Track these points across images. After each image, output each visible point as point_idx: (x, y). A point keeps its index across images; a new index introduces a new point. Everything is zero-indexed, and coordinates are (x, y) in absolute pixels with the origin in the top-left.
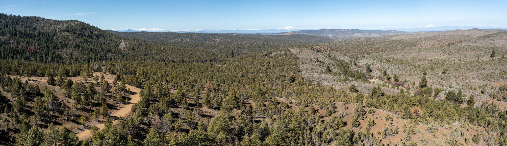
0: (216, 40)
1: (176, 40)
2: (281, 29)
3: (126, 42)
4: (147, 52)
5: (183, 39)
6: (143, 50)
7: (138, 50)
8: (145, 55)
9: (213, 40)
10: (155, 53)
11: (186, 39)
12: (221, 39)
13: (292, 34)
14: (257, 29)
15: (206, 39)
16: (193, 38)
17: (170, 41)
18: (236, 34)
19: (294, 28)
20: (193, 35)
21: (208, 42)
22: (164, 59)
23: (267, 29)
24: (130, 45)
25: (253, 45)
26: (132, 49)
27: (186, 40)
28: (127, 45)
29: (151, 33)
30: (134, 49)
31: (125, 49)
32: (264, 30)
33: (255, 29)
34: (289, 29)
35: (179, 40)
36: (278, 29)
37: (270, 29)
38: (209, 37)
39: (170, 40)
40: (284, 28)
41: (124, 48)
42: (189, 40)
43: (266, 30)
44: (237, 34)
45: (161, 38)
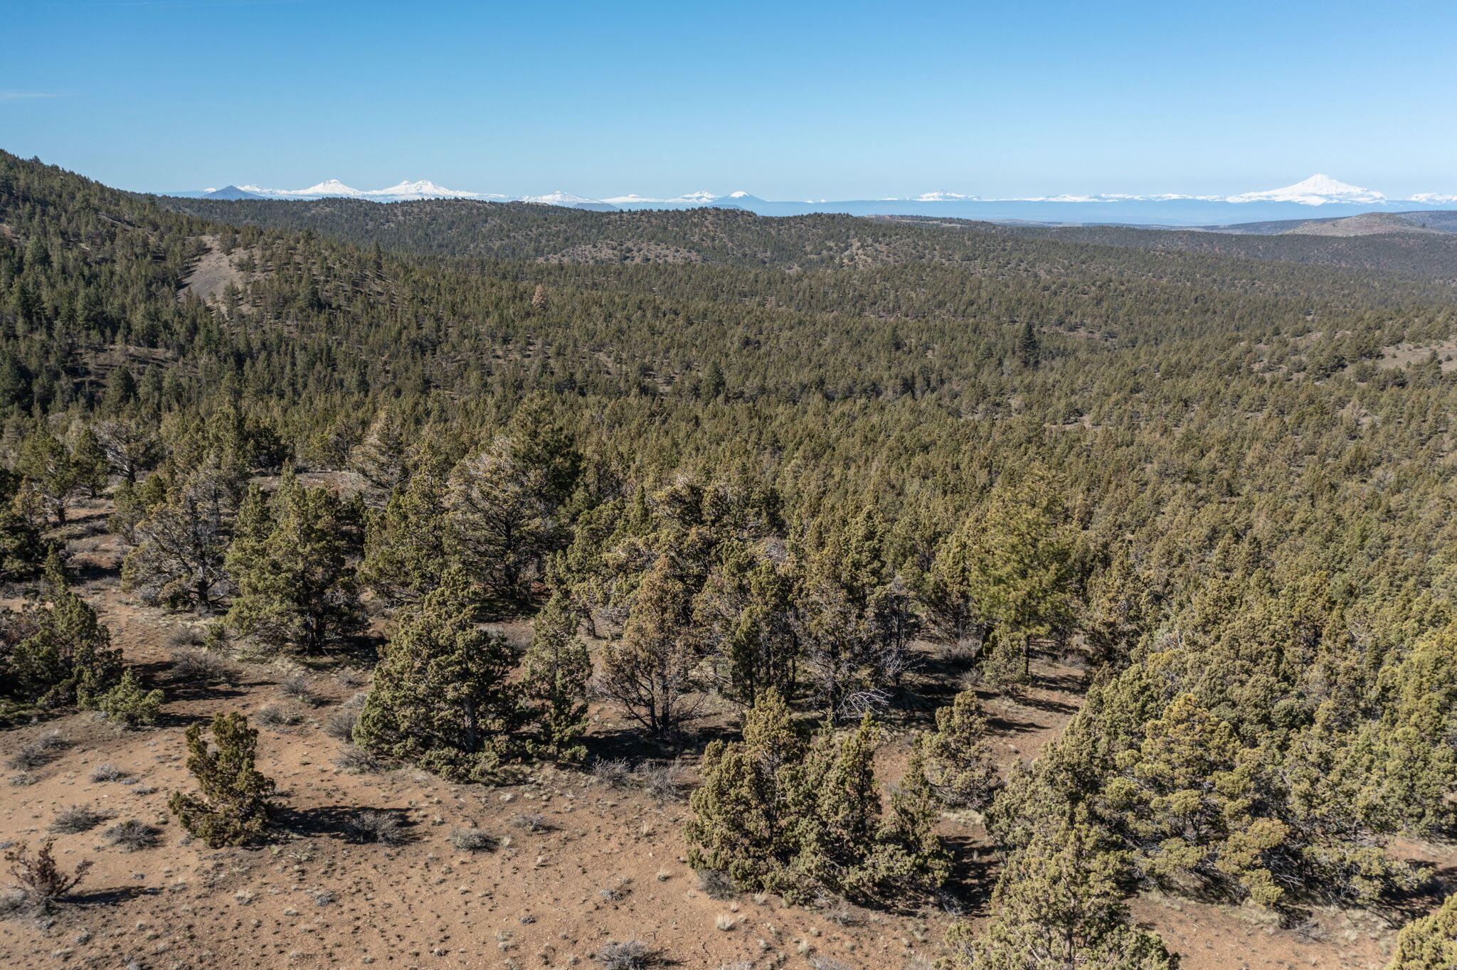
0: (852, 259)
1: (586, 252)
2: (1255, 196)
3: (240, 254)
4: (429, 324)
5: (630, 250)
6: (393, 311)
7: (358, 307)
8: (421, 347)
9: (832, 258)
10: (493, 337)
11: (654, 250)
12: (883, 248)
13: (1376, 230)
14: (1079, 199)
15: (785, 252)
16: (696, 239)
17: (540, 260)
18: (959, 221)
19: (1358, 190)
20: (696, 225)
21: (796, 268)
22: (579, 376)
23: (1153, 196)
24: (280, 269)
25: (1129, 290)
26: (301, 303)
27: (652, 256)
28: (258, 275)
29: (405, 203)
30: (319, 304)
31: (245, 308)
32: (1132, 202)
33: (1069, 198)
34: (1317, 201)
35: (606, 253)
36: (1230, 200)
37: (1175, 196)
38: (800, 237)
39: (539, 252)
40: (1283, 194)
41: (233, 296)
42: (673, 256)
43: (1149, 203)
44: (967, 222)
45: (473, 240)
